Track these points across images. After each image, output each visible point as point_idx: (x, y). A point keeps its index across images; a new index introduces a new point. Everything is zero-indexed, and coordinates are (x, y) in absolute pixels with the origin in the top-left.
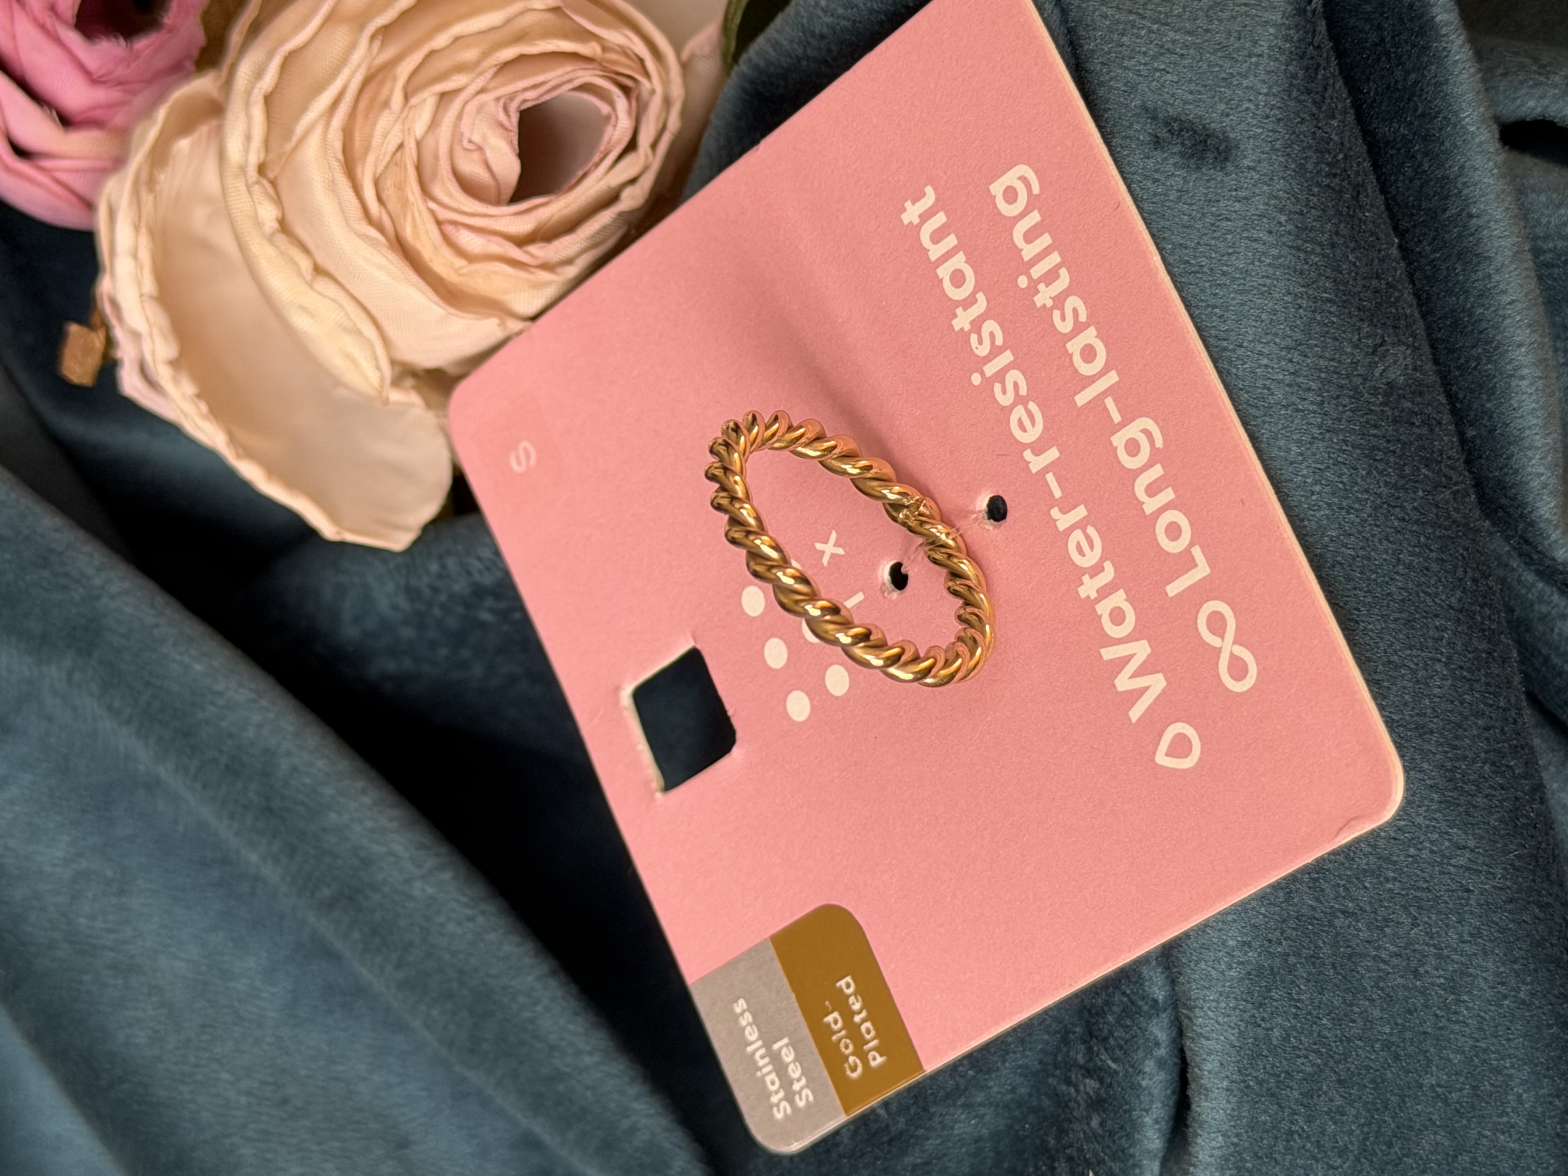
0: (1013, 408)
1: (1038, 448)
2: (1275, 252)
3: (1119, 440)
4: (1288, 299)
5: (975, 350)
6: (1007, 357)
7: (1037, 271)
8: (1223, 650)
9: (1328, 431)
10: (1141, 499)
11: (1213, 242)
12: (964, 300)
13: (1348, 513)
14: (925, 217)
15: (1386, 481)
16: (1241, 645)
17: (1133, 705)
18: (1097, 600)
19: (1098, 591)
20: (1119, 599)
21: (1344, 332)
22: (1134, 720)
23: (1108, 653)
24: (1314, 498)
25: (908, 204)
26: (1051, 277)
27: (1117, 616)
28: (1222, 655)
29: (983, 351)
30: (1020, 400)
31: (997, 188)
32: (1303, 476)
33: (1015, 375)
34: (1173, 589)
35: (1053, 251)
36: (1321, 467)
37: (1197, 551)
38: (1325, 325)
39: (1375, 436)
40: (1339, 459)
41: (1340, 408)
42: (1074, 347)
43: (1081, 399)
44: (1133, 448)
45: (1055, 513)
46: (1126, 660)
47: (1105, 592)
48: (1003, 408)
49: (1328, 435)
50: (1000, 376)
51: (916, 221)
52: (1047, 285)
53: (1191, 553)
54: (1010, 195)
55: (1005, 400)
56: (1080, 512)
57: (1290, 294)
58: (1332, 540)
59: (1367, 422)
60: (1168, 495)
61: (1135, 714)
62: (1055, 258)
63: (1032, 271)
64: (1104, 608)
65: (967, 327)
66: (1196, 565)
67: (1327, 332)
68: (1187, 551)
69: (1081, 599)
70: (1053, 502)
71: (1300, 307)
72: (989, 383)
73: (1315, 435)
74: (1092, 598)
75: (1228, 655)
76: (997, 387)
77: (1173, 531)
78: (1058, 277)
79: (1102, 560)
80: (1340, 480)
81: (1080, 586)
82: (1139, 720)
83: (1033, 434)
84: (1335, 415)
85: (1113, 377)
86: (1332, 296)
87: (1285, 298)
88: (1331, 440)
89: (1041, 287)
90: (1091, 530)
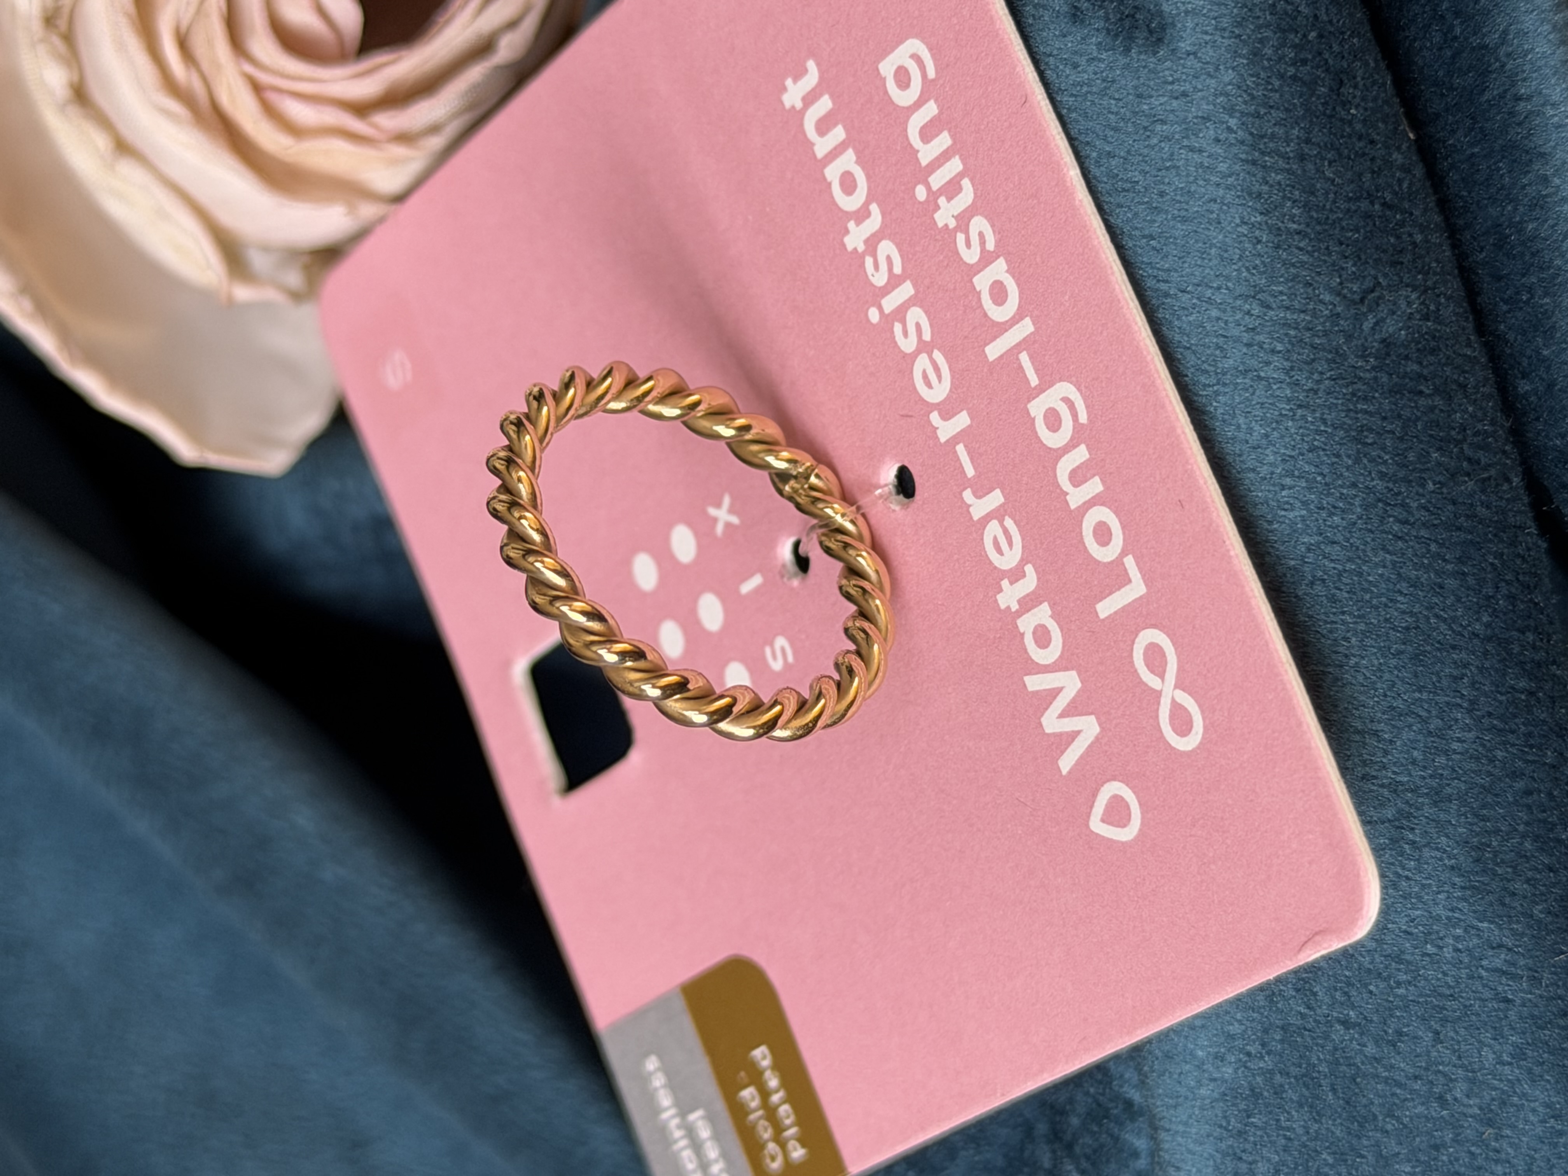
0: (916, 357)
1: (947, 411)
2: (1223, 167)
3: (1037, 408)
4: (1244, 230)
5: (871, 278)
6: (906, 290)
7: (937, 180)
8: (1164, 694)
9: (1300, 406)
10: (1065, 489)
11: (1146, 151)
12: (858, 212)
13: (1331, 514)
14: (809, 99)
15: (1381, 472)
16: (1184, 690)
17: (1062, 752)
18: (1019, 614)
19: (1019, 601)
20: (1042, 614)
21: (1319, 274)
22: (1064, 772)
23: (1035, 683)
24: (1284, 493)
25: (789, 82)
26: (952, 189)
27: (1042, 637)
28: (1163, 701)
29: (880, 279)
30: (924, 347)
31: (887, 68)
32: (1271, 464)
33: (916, 315)
34: (1106, 608)
35: (953, 155)
36: (1293, 453)
37: (1130, 564)
38: (1293, 265)
39: (1366, 412)
40: (1316, 443)
41: (1316, 376)
42: (982, 282)
43: (994, 351)
44: (1053, 420)
45: (968, 496)
46: (1054, 693)
47: (1028, 603)
48: (905, 355)
49: (1299, 412)
50: (900, 313)
51: (799, 105)
52: (949, 199)
53: (1123, 564)
54: (902, 78)
55: (908, 345)
56: (996, 499)
57: (1245, 223)
58: (1309, 550)
59: (1353, 394)
60: (1095, 486)
61: (1067, 762)
62: (955, 165)
63: (931, 179)
64: (1026, 624)
65: (861, 248)
66: (1130, 581)
67: (1296, 276)
68: (1119, 562)
69: (1000, 610)
70: (964, 482)
71: (1259, 242)
72: (888, 320)
73: (1284, 412)
74: (1013, 610)
75: (1169, 701)
76: (898, 328)
77: (1103, 534)
78: (960, 189)
79: (1023, 561)
80: (1318, 470)
81: (999, 593)
82: (1070, 772)
83: (938, 393)
84: (1310, 385)
85: (1026, 327)
86: (1302, 227)
87: (1239, 229)
88: (1303, 417)
89: (942, 201)
90: (1009, 523)
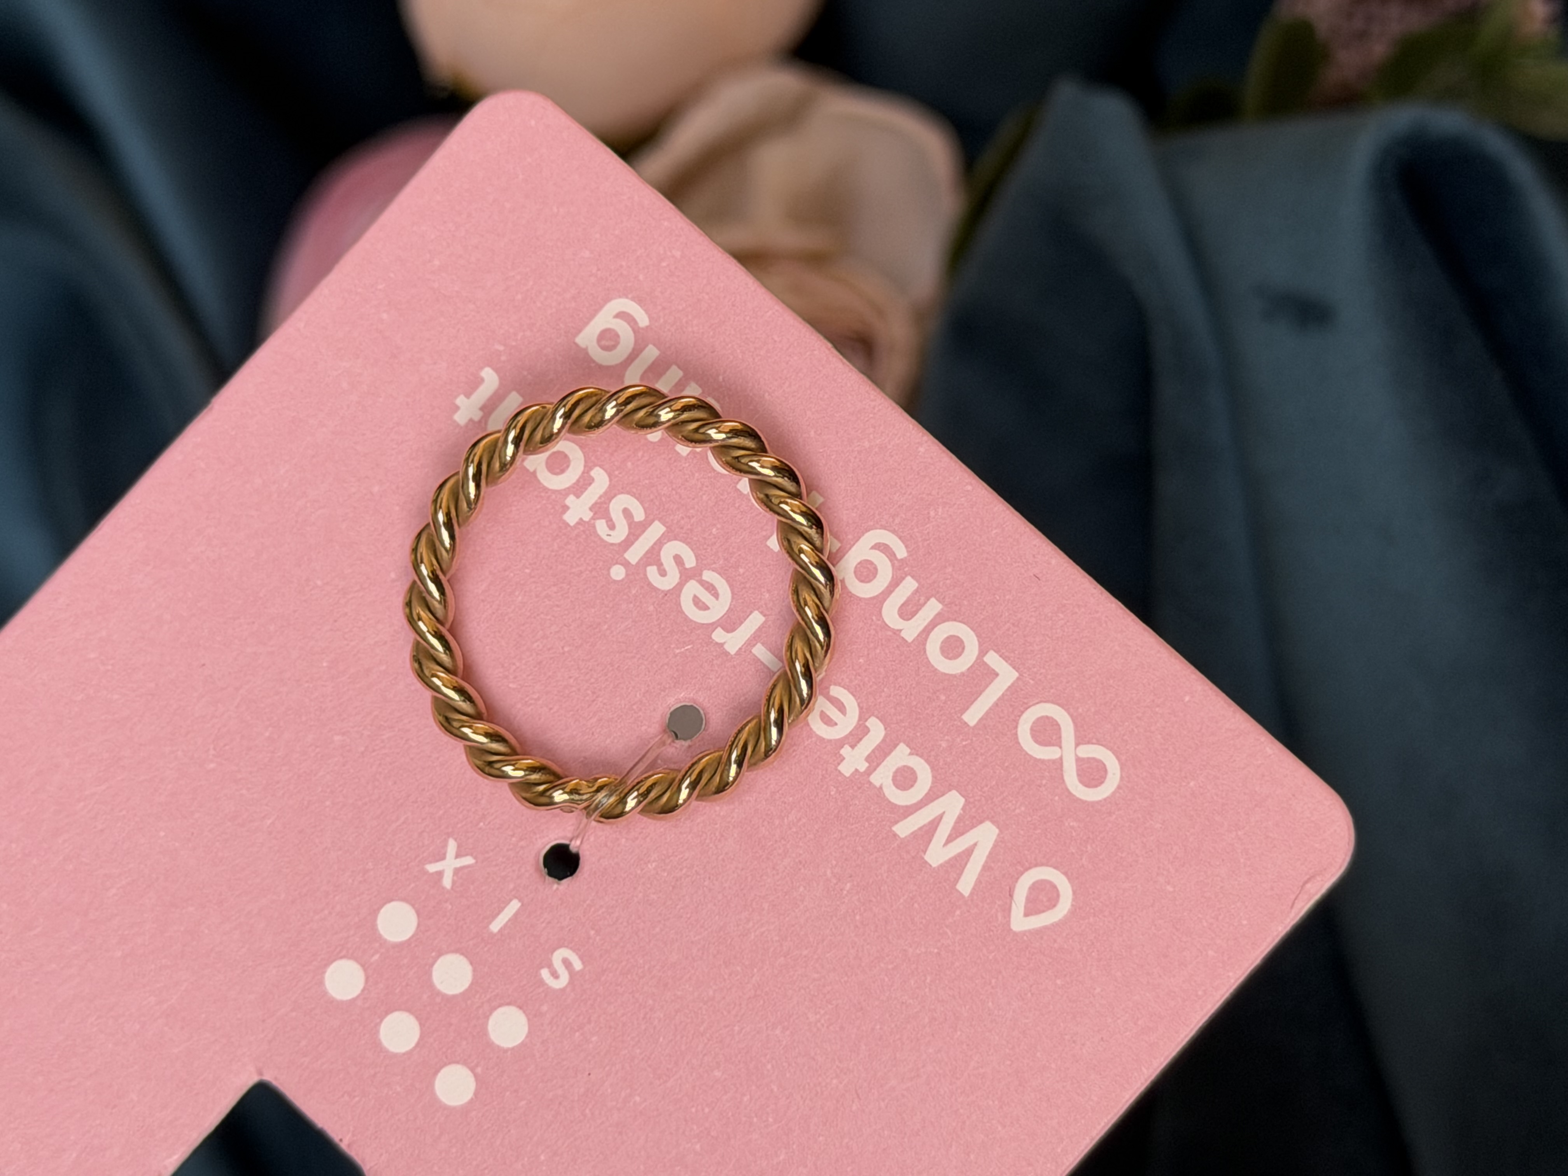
0: (681, 589)
1: (730, 623)
3: (844, 569)
5: (606, 539)
6: (657, 530)
8: (1065, 758)
10: (896, 627)
12: (572, 487)
16: (1086, 743)
17: (959, 875)
18: (869, 772)
19: (867, 760)
20: (901, 756)
22: (966, 893)
23: (904, 829)
25: (460, 400)
27: (905, 778)
28: (1066, 765)
29: (618, 536)
30: (687, 575)
31: (587, 338)
33: (674, 547)
34: (973, 716)
37: (993, 659)
44: (867, 571)
46: (934, 824)
47: (876, 758)
48: (666, 593)
51: (477, 416)
53: (985, 664)
54: (609, 340)
55: (665, 584)
60: (933, 607)
61: (966, 885)
64: (882, 777)
65: (587, 516)
66: (997, 675)
68: (978, 664)
69: (845, 779)
72: (637, 570)
74: (862, 770)
75: (1073, 762)
76: (652, 572)
77: (952, 647)
79: (863, 718)
81: (840, 763)
82: (974, 890)
83: (719, 608)
